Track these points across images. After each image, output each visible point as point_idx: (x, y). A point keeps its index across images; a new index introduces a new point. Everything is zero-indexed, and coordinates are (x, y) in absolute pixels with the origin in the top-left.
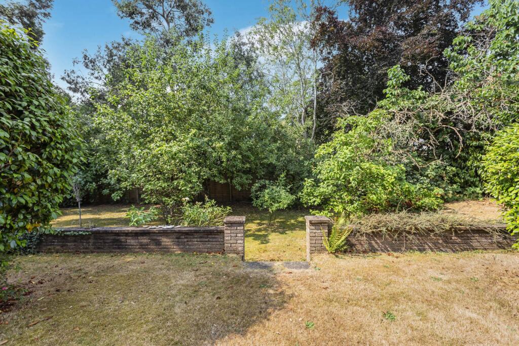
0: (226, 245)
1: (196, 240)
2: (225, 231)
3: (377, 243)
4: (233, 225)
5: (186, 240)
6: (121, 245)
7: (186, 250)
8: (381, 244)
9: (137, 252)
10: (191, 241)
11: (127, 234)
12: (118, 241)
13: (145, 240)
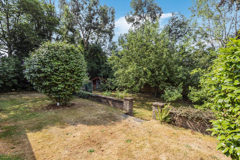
0: (124, 107)
1: (117, 103)
2: (124, 102)
3: (190, 124)
4: (126, 100)
5: (115, 103)
6: (101, 101)
7: (115, 107)
8: (192, 125)
9: (104, 104)
10: (116, 104)
11: (103, 98)
12: (100, 99)
13: (105, 101)
